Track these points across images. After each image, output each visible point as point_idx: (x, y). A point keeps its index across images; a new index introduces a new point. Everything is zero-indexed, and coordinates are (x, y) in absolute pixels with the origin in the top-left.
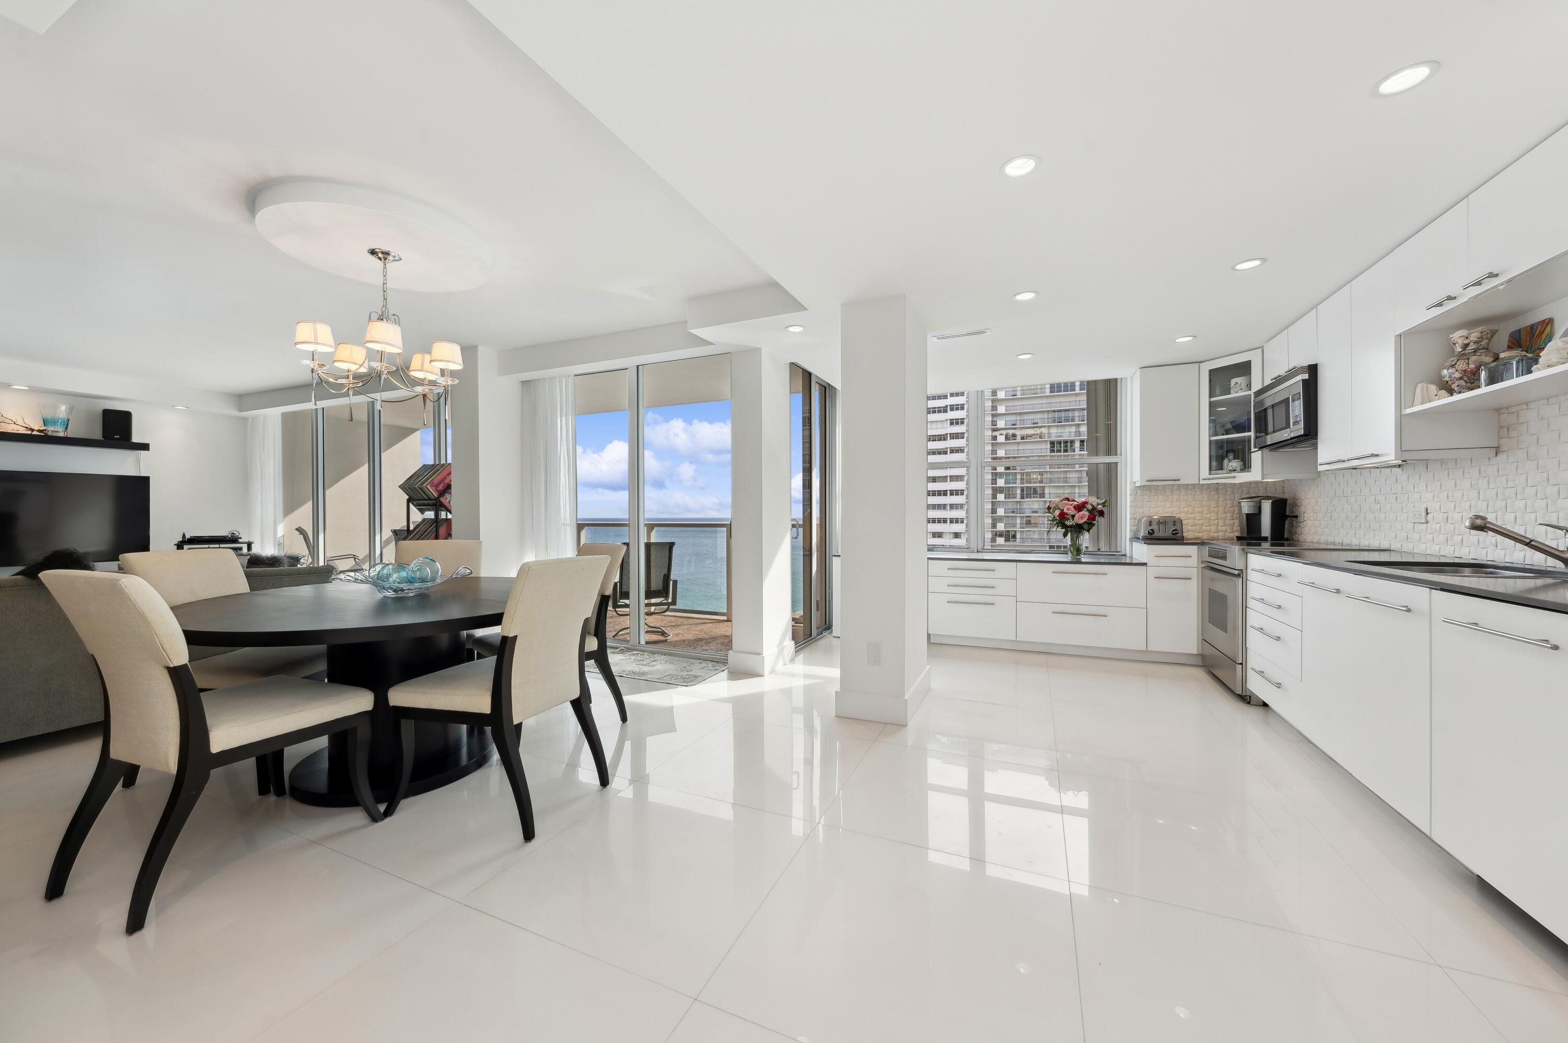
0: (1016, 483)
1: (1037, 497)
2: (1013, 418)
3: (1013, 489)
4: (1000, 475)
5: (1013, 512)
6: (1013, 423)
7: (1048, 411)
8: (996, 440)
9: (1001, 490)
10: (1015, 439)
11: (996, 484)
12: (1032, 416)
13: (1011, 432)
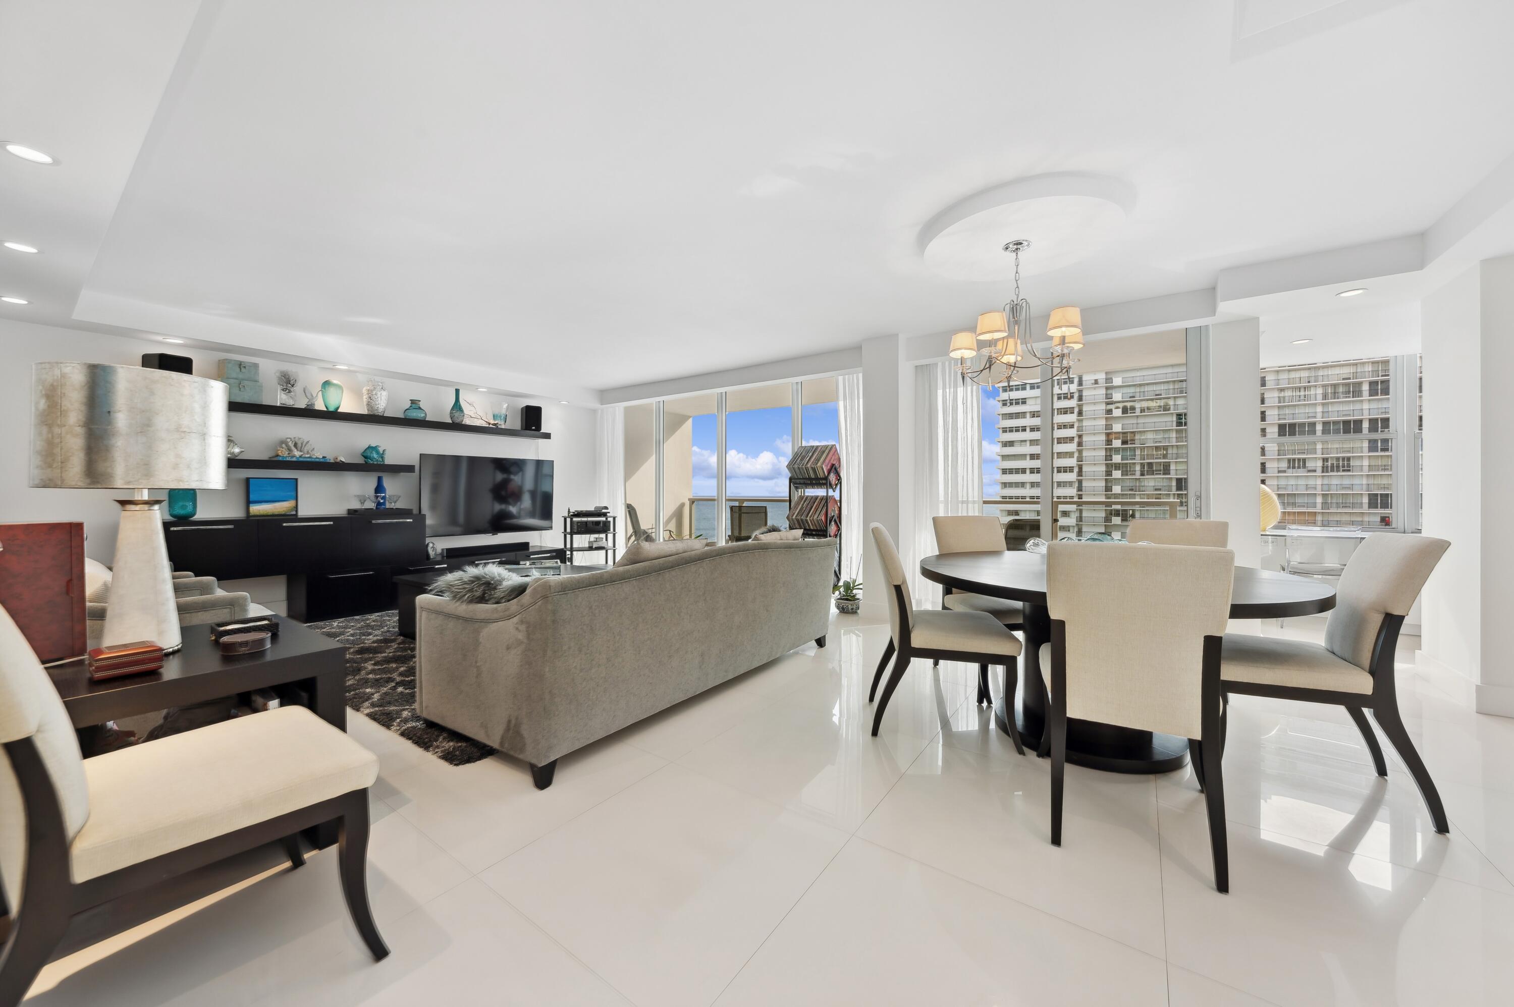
0: (1134, 459)
1: (1160, 474)
2: (1132, 390)
3: (1132, 466)
4: (1117, 450)
5: (1132, 490)
6: (1131, 395)
7: (1174, 382)
8: (1112, 414)
9: (1117, 466)
10: (1135, 413)
11: (1111, 460)
12: (1155, 388)
13: (1129, 405)
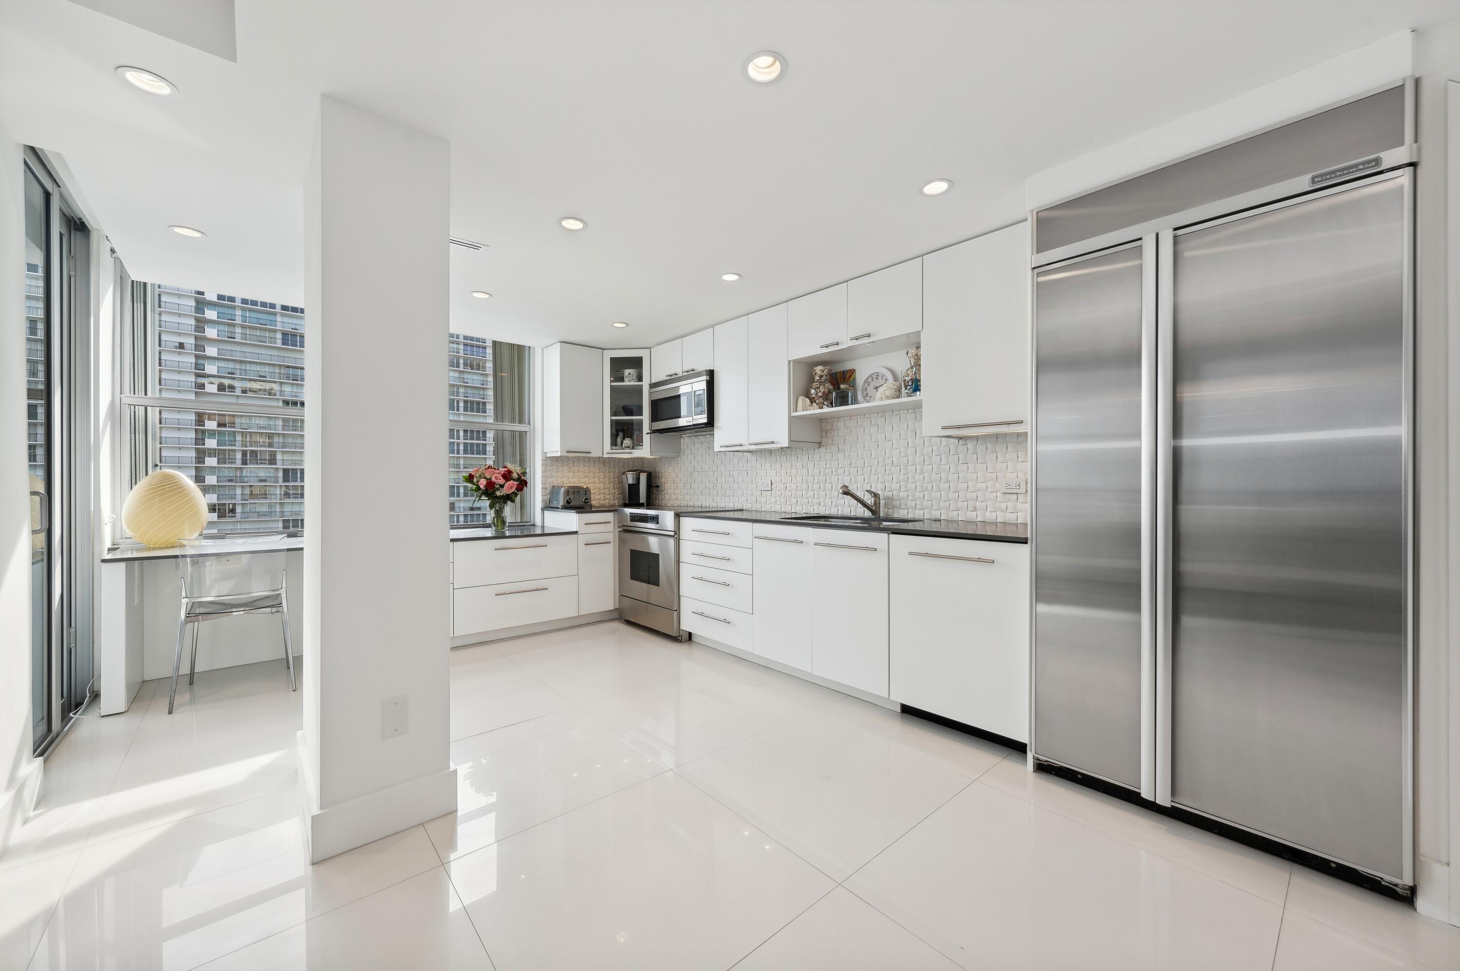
0: (234, 445)
1: (265, 463)
2: (231, 365)
3: (231, 453)
4: (212, 434)
5: (231, 481)
6: (230, 371)
7: (280, 366)
8: (204, 389)
9: (212, 453)
10: (234, 392)
11: (204, 444)
12: (258, 368)
13: (227, 382)
